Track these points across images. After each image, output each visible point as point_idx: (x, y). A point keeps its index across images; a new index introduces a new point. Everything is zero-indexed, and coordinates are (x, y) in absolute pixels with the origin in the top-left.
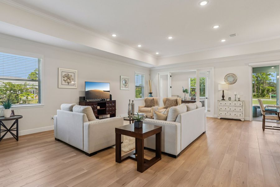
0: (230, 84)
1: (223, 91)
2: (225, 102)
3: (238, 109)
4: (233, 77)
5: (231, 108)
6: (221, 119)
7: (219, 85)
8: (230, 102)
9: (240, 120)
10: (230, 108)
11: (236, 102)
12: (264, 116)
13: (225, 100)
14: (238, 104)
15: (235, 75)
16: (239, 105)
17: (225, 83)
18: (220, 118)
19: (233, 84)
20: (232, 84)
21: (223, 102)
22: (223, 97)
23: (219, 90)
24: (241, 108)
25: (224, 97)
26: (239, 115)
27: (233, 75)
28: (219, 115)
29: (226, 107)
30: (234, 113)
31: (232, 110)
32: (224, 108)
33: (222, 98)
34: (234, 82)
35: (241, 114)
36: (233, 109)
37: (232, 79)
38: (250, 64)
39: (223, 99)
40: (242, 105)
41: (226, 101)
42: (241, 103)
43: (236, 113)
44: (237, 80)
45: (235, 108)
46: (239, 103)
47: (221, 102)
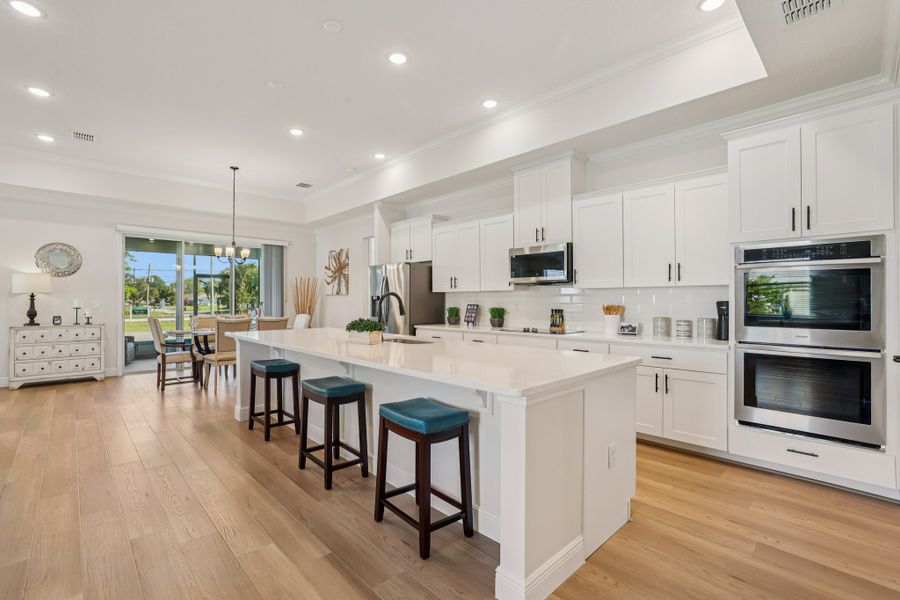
0: (57, 275)
1: (32, 296)
2: (42, 332)
3: (85, 349)
4: (69, 254)
5: (61, 347)
6: (25, 387)
7: (15, 276)
8: (58, 330)
9: (92, 380)
10: (58, 348)
11: (78, 330)
12: (164, 357)
13: (38, 324)
14: (85, 334)
15: (75, 250)
16: (89, 336)
17: (39, 271)
18: (17, 385)
19: (69, 277)
20: (64, 274)
21: (33, 333)
22: (32, 314)
23: (14, 292)
24: (95, 345)
25: (36, 315)
26: (88, 366)
27: (68, 250)
28: (17, 376)
29: (43, 348)
30: (73, 363)
31: (65, 353)
32: (37, 350)
33: (28, 320)
34: (73, 269)
35: (95, 361)
36: (69, 349)
37: (63, 261)
38: (120, 227)
39: (32, 323)
40: (97, 335)
41: (44, 328)
42: (96, 331)
43: (79, 362)
44: (81, 264)
45: (78, 346)
46: (89, 330)
47: (23, 333)
